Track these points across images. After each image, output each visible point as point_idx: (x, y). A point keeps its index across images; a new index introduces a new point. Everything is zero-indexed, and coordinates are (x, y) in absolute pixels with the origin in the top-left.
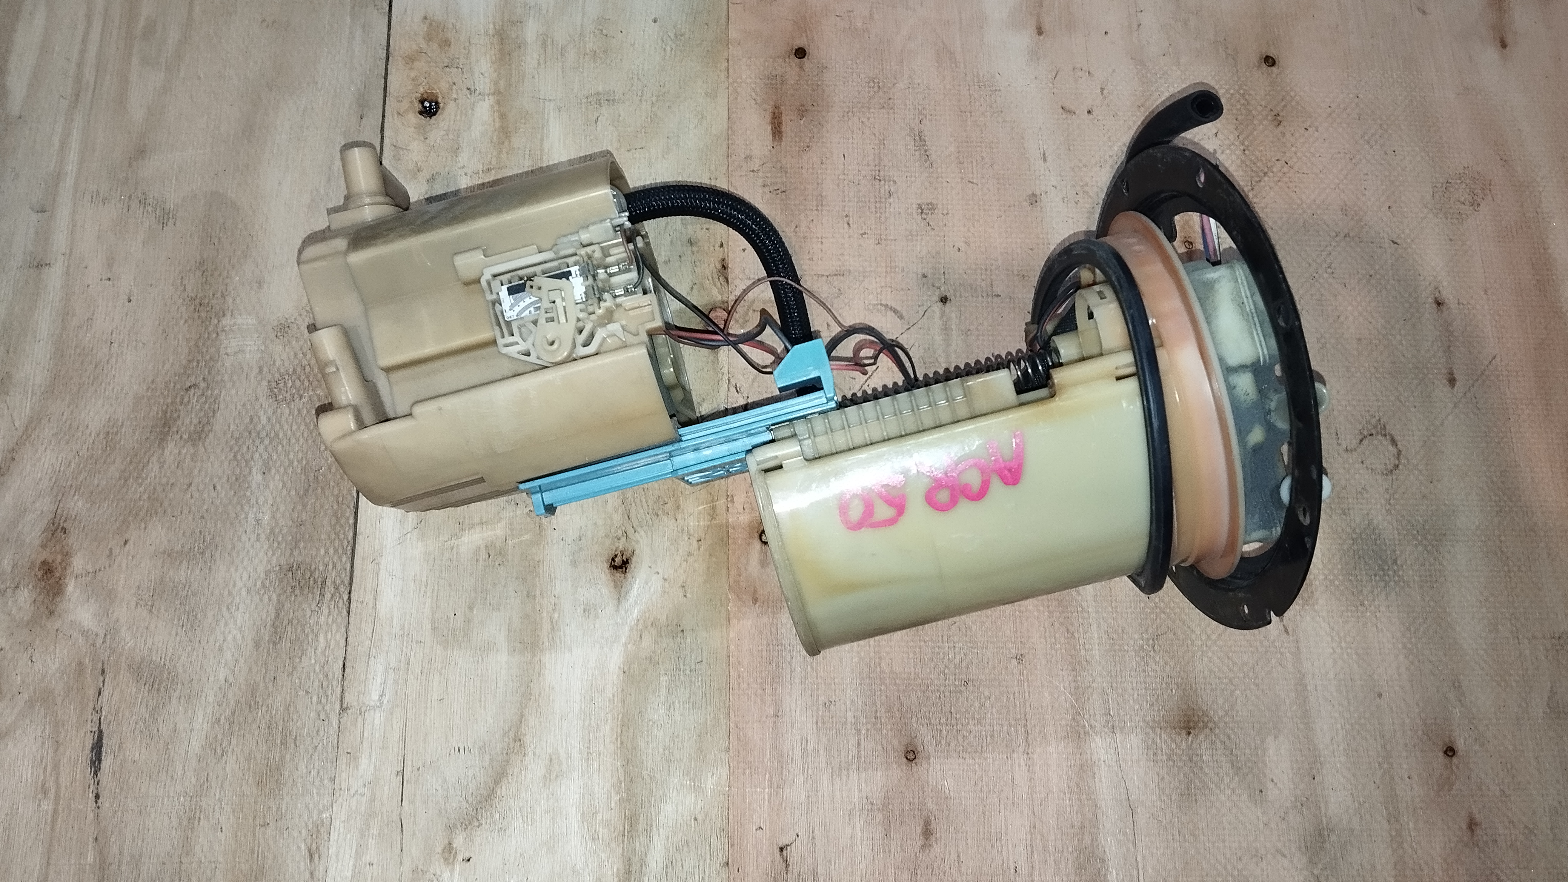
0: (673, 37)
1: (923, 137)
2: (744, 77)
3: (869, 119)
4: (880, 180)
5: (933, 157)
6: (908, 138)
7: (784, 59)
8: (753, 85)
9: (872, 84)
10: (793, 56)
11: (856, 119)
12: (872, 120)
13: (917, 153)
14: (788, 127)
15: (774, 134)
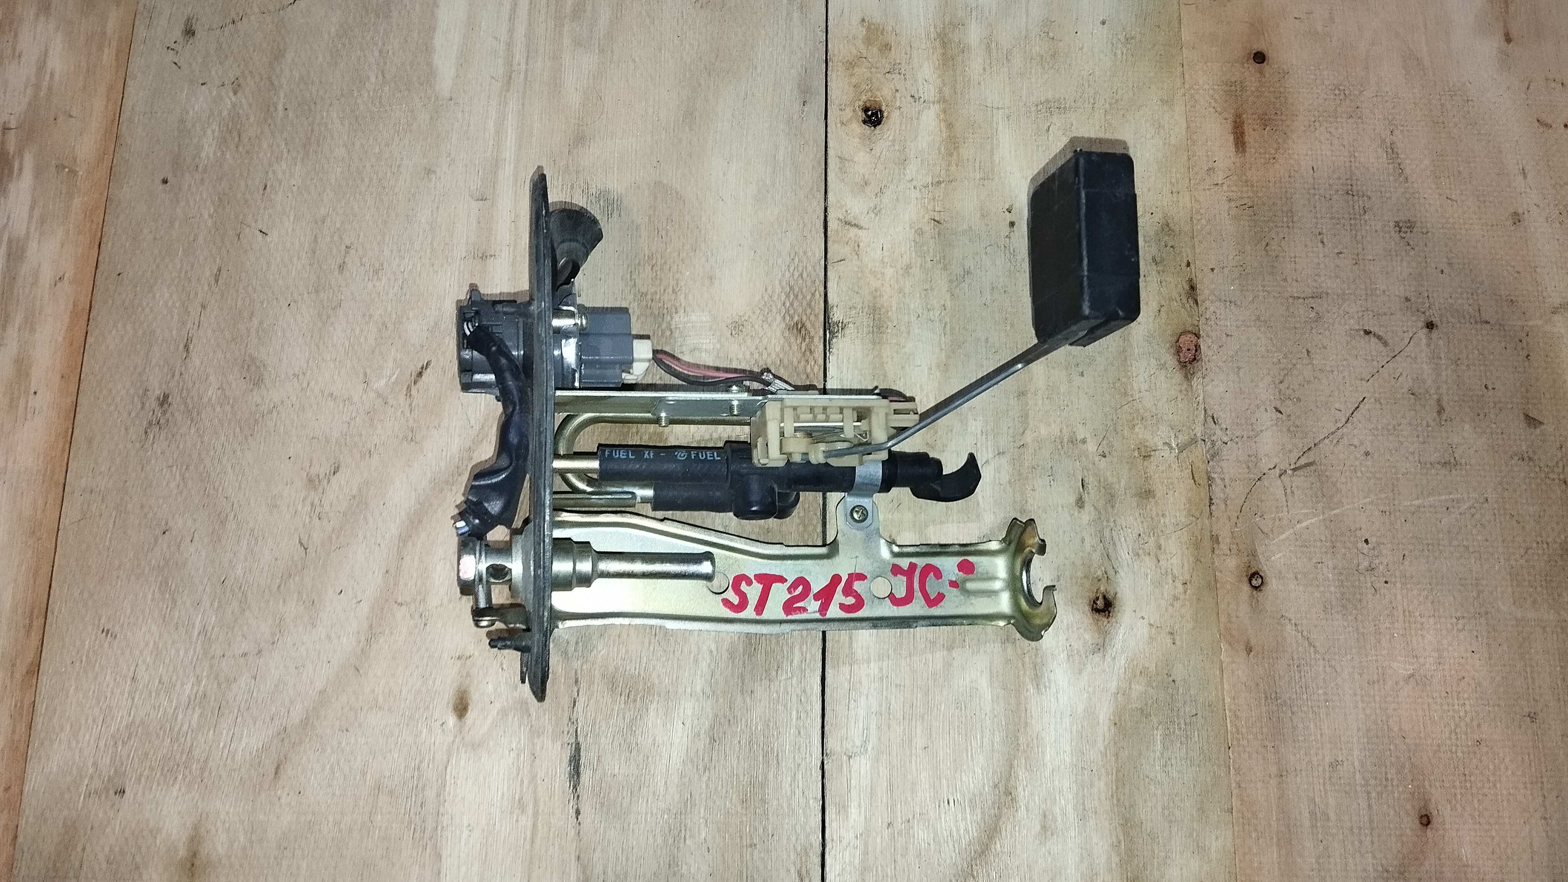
0: (1123, 40)
1: (1395, 150)
2: (1201, 82)
3: (1336, 129)
4: (1353, 195)
5: (1408, 171)
6: (1379, 150)
7: (1243, 63)
8: (1211, 92)
9: (1337, 92)
10: (1252, 61)
11: (1323, 129)
12: (1340, 130)
13: (1391, 166)
14: (1251, 137)
15: (1236, 144)
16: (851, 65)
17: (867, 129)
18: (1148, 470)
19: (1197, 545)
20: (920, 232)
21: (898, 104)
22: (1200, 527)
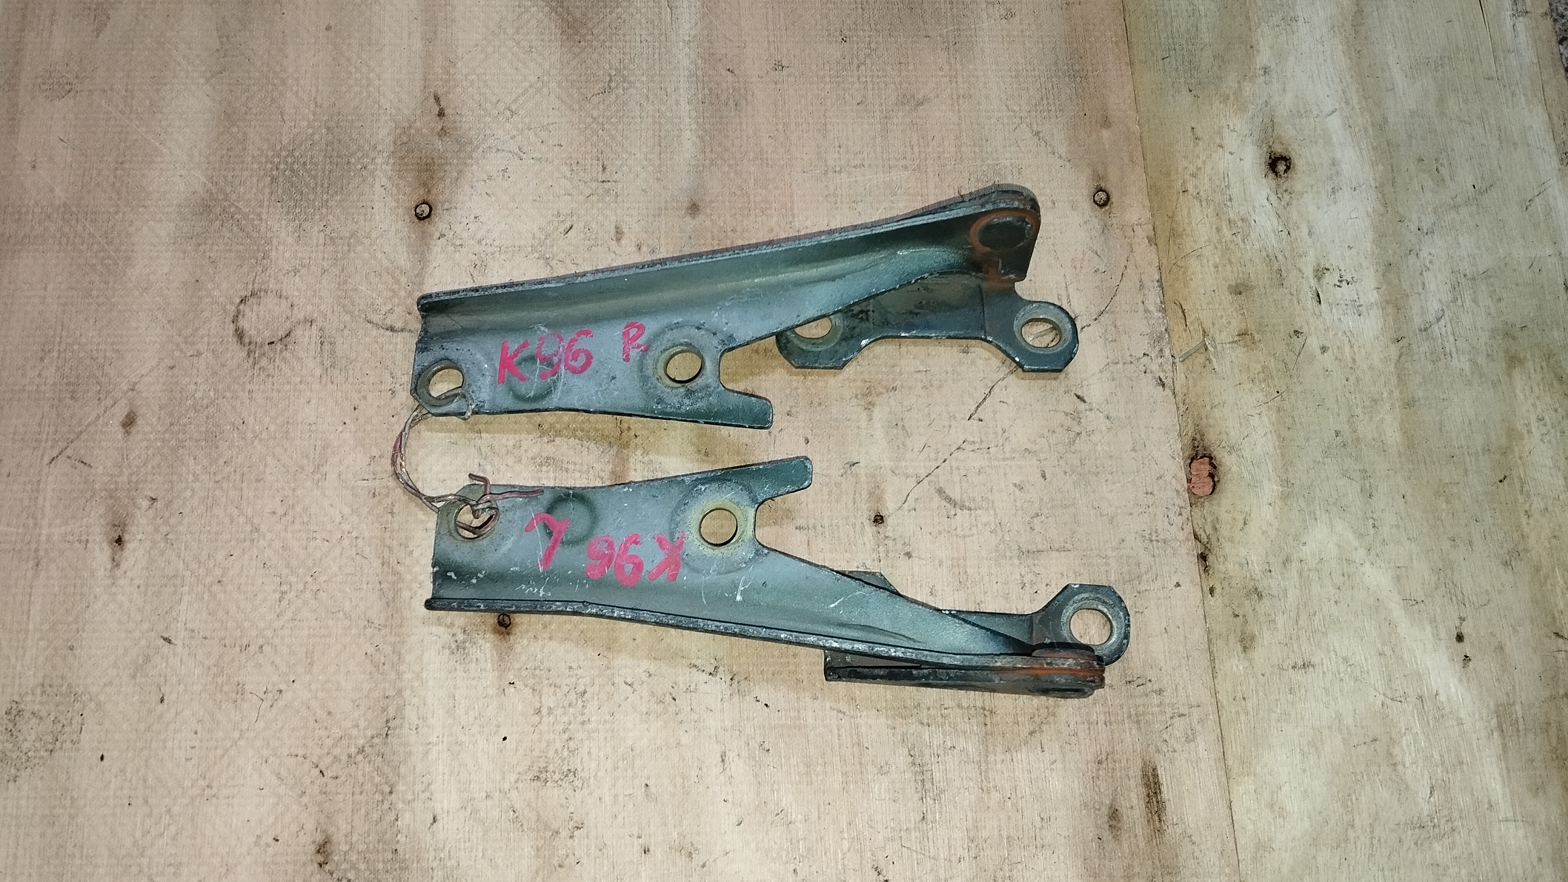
18: (1240, 317)
19: (1174, 234)
22: (1171, 253)
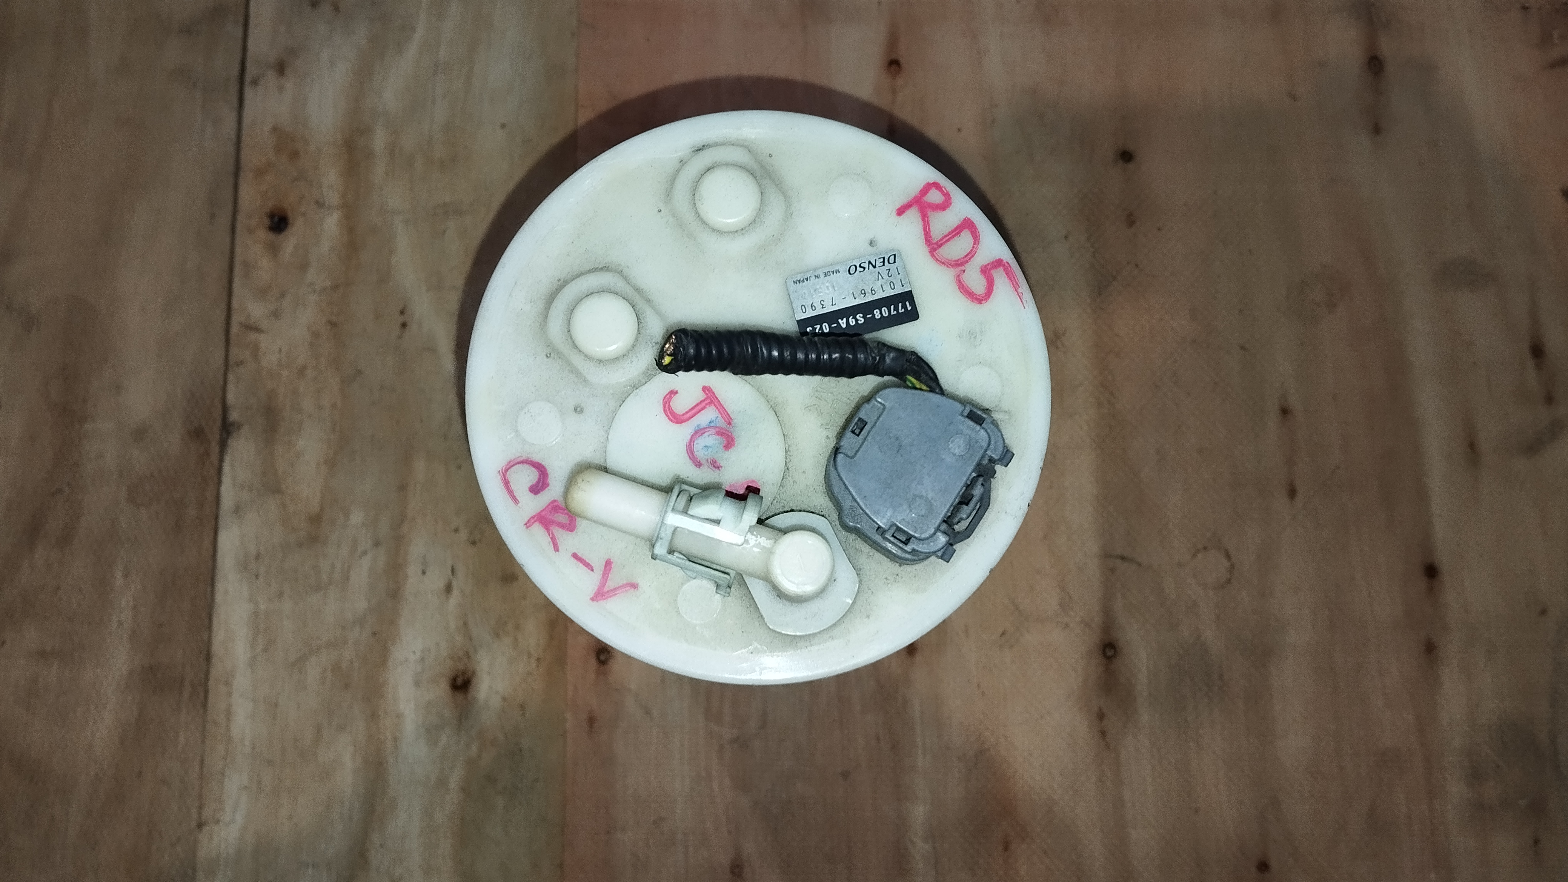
0: (520, 143)
16: (260, 173)
17: (271, 236)
19: (552, 624)
20: (316, 335)
21: (303, 210)
